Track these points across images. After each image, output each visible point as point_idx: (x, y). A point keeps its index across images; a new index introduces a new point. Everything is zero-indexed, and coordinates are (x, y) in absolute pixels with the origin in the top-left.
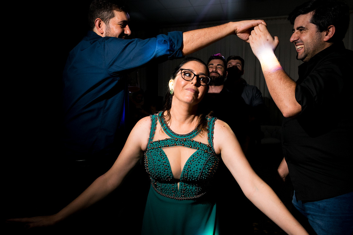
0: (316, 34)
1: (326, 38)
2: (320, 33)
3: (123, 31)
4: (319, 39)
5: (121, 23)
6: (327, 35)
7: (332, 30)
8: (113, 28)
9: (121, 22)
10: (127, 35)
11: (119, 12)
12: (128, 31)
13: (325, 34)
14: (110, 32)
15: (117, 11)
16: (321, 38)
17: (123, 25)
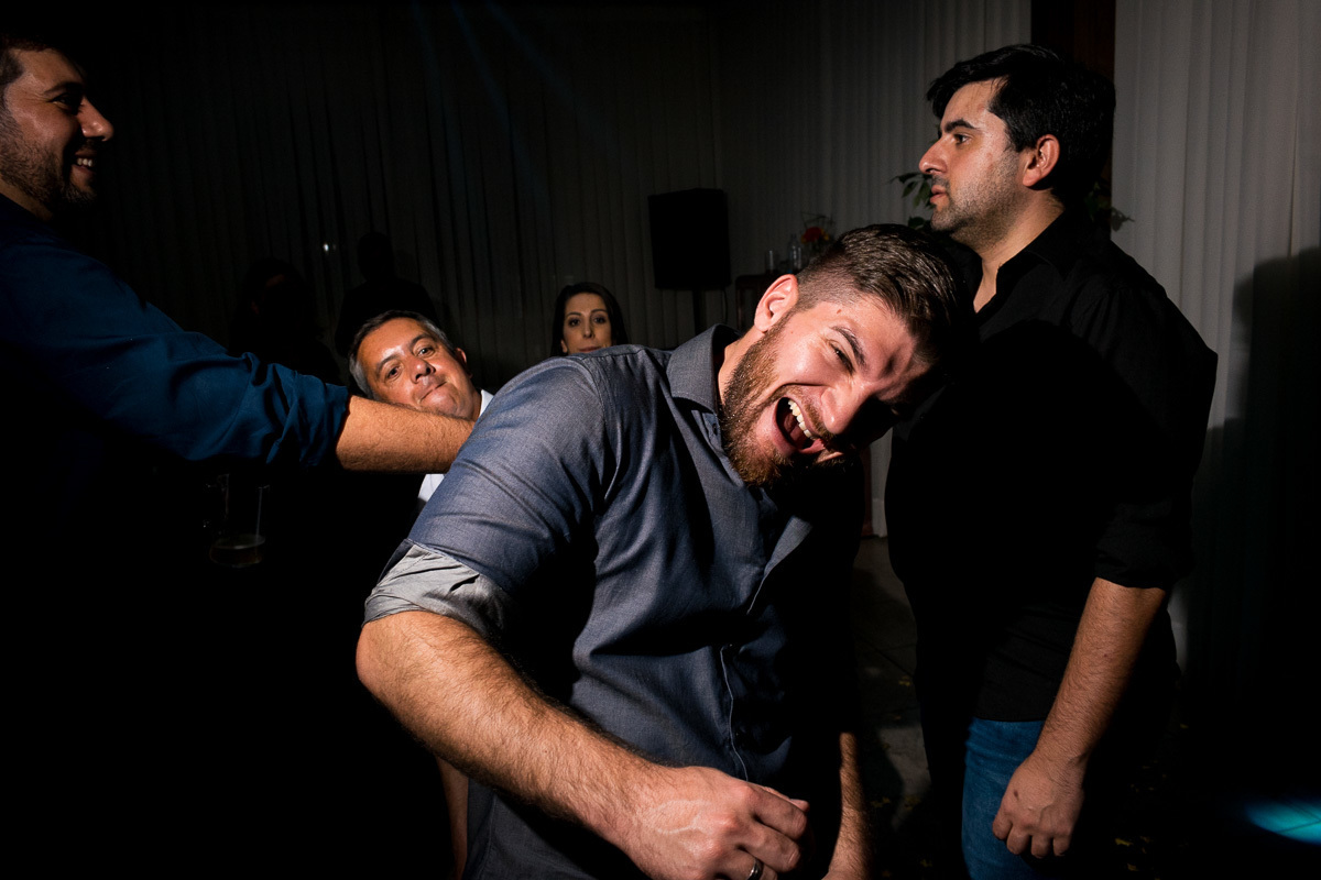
0: (1005, 156)
1: (1031, 176)
2: (1013, 152)
3: (77, 127)
4: (1008, 176)
5: (56, 94)
6: (1032, 165)
7: (1050, 149)
8: (28, 123)
9: (56, 88)
10: (97, 139)
11: (32, 53)
12: (95, 124)
13: (1028, 162)
14: (18, 140)
15: (26, 48)
16: (1015, 174)
17: (67, 99)
